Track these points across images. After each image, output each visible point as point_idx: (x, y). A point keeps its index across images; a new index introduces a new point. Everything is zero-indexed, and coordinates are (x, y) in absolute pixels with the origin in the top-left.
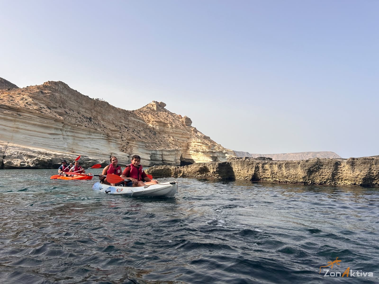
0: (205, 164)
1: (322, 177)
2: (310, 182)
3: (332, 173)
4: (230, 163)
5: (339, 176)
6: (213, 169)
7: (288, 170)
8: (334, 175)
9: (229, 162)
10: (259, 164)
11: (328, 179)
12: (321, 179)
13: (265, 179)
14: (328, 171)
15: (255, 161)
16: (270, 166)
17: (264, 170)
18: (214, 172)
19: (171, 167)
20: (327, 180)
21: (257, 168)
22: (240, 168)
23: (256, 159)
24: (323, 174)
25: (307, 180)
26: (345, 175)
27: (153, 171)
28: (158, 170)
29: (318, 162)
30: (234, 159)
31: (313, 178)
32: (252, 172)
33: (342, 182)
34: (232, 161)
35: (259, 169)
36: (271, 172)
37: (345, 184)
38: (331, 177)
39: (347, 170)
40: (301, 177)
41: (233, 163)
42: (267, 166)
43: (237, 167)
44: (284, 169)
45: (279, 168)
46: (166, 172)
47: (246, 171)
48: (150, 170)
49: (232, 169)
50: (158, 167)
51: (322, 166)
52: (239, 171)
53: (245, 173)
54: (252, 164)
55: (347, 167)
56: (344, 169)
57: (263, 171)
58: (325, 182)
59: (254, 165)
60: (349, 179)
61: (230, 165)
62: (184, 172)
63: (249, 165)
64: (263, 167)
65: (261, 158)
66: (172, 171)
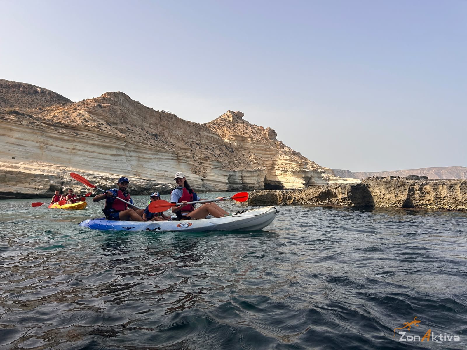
0: (328, 187)
4: (367, 185)
6: (343, 193)
9: (365, 184)
10: (414, 185)
13: (424, 206)
15: (407, 181)
16: (433, 188)
17: (423, 193)
18: (345, 198)
19: (276, 192)
21: (412, 191)
22: (383, 192)
23: (407, 178)
27: (254, 197)
28: (260, 196)
30: (373, 180)
32: (403, 196)
35: (414, 192)
36: (435, 197)
41: (372, 185)
42: (428, 188)
43: (377, 191)
44: (458, 191)
45: (451, 190)
46: (270, 198)
47: (394, 195)
48: (249, 196)
49: (369, 193)
50: (259, 192)
52: (382, 196)
53: (392, 198)
54: (404, 185)
57: (421, 195)
59: (407, 187)
61: (366, 188)
62: (295, 198)
63: (397, 186)
64: (421, 189)
65: (413, 176)
66: (279, 197)
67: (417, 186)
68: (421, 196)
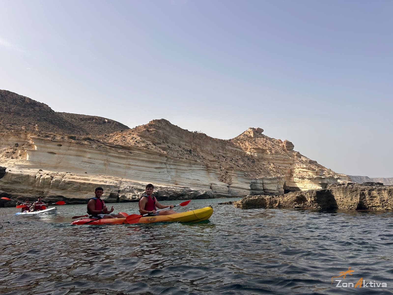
0: (301, 192)
4: (331, 190)
6: (310, 198)
9: (329, 190)
10: (364, 190)
13: (374, 208)
15: (360, 187)
16: (378, 192)
18: (312, 201)
19: (266, 197)
21: (362, 195)
22: (342, 196)
23: (361, 185)
27: (246, 201)
28: (252, 200)
30: (335, 186)
32: (356, 200)
34: (332, 188)
35: (365, 196)
36: (380, 200)
41: (334, 190)
42: (375, 193)
43: (338, 195)
45: (390, 195)
46: (260, 202)
47: (350, 198)
48: (243, 200)
49: (333, 197)
50: (251, 197)
52: (342, 200)
53: (348, 201)
54: (356, 190)
57: (371, 198)
59: (359, 192)
61: (330, 193)
62: (280, 202)
63: (352, 192)
64: (370, 194)
65: (368, 183)
66: (267, 201)
67: (366, 191)
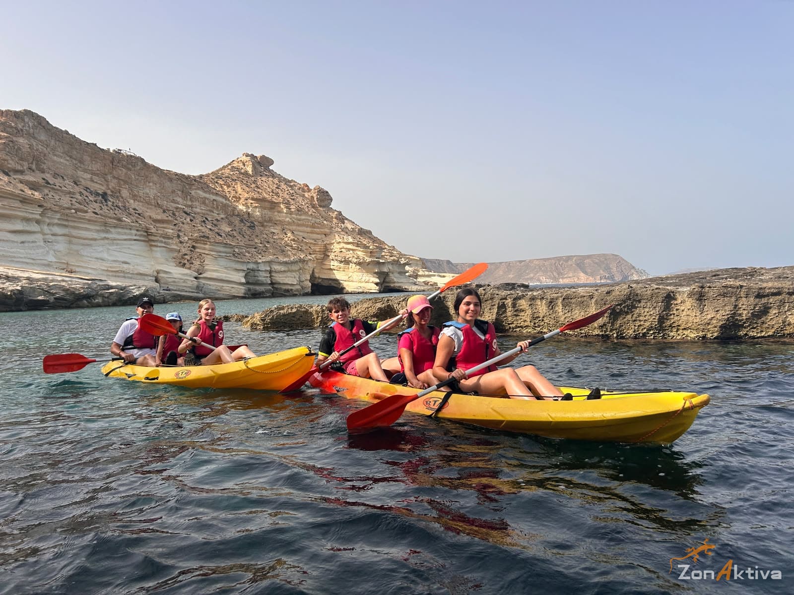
0: (388, 300)
1: (638, 323)
2: (615, 335)
3: (660, 316)
4: (444, 297)
5: (672, 321)
7: (569, 311)
8: (662, 320)
9: (441, 296)
10: (506, 299)
11: (651, 327)
12: (636, 328)
13: (518, 329)
14: (652, 313)
15: (497, 292)
16: (529, 303)
17: (516, 311)
19: (312, 308)
20: (649, 330)
21: (502, 307)
23: (498, 288)
24: (641, 318)
25: (609, 330)
26: (685, 318)
27: (273, 317)
28: (284, 315)
29: (630, 294)
30: (452, 289)
31: (620, 327)
32: (491, 315)
33: (678, 333)
35: (506, 309)
36: (531, 316)
37: (684, 336)
38: (656, 323)
39: (689, 309)
40: (596, 326)
42: (523, 304)
44: (559, 308)
45: (551, 307)
46: (301, 318)
48: (266, 316)
49: (447, 309)
50: (283, 309)
51: (639, 301)
54: (492, 299)
55: (689, 303)
56: (682, 308)
57: (515, 313)
58: (644, 335)
59: (496, 301)
60: (693, 327)
61: (442, 302)
64: (514, 305)
65: (508, 284)
66: (315, 317)
67: (509, 300)
68: (515, 315)
